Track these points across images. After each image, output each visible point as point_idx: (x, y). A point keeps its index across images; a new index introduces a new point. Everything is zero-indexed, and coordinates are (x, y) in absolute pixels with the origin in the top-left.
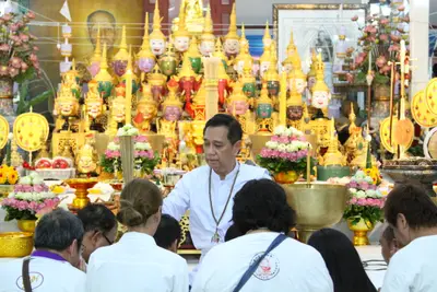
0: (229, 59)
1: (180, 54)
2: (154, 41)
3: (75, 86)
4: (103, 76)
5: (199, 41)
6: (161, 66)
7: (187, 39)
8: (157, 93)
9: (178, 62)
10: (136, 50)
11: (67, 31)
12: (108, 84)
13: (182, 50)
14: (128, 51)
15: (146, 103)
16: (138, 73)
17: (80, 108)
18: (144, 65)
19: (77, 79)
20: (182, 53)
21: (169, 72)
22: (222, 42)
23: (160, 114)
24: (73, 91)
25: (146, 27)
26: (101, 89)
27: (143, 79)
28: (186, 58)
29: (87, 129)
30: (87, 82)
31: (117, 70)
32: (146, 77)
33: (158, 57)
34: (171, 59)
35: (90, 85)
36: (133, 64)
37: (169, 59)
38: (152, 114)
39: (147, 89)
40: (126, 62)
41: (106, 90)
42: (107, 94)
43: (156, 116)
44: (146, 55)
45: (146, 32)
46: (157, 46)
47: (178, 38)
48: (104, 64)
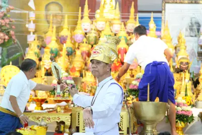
0: (129, 35)
1: (99, 32)
2: (85, 24)
3: (37, 50)
4: (53, 45)
5: (111, 24)
6: (88, 39)
7: (104, 23)
8: (85, 55)
9: (98, 37)
10: (73, 29)
11: (32, 16)
12: (56, 49)
13: (101, 30)
14: (68, 29)
15: (78, 61)
16: (74, 44)
17: (39, 63)
18: (78, 39)
19: (38, 46)
20: (101, 31)
21: (93, 42)
22: (125, 25)
23: (86, 68)
24: (35, 53)
25: (80, 16)
26: (52, 52)
27: (77, 47)
28: (102, 34)
29: (43, 75)
30: (44, 47)
31: (61, 41)
32: (79, 46)
33: (86, 34)
34: (94, 35)
35: (45, 50)
36: (71, 38)
37: (92, 35)
38: (81, 67)
39: (78, 53)
40: (67, 36)
41: (55, 52)
42: (55, 56)
43: (84, 69)
44: (79, 33)
45: (80, 18)
46: (86, 27)
47: (98, 23)
48: (54, 38)
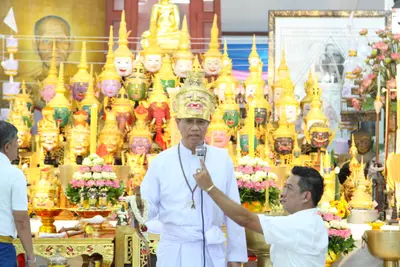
0: (210, 81)
1: (150, 75)
2: (120, 59)
3: (27, 113)
4: (60, 102)
5: (173, 59)
6: (127, 89)
7: (159, 57)
8: (123, 120)
9: (148, 84)
10: (99, 69)
11: (12, 44)
12: (66, 110)
13: (153, 70)
14: (88, 70)
15: (110, 133)
16: (101, 99)
17: (33, 138)
18: (108, 88)
19: (29, 105)
20: (153, 74)
21: (137, 96)
22: (201, 61)
23: (125, 146)
24: (25, 119)
25: (111, 43)
26: (57, 116)
27: (106, 105)
28: (157, 81)
29: (42, 163)
30: (40, 109)
31: (76, 93)
32: (110, 101)
33: (124, 78)
34: (140, 81)
35: (44, 112)
36: (95, 87)
37: (137, 82)
38: (117, 145)
39: (110, 116)
40: (86, 85)
41: (63, 117)
42: (64, 122)
43: (122, 149)
44: (109, 78)
45: (111, 48)
46: (123, 65)
47: (148, 56)
48: (61, 88)
